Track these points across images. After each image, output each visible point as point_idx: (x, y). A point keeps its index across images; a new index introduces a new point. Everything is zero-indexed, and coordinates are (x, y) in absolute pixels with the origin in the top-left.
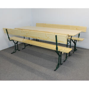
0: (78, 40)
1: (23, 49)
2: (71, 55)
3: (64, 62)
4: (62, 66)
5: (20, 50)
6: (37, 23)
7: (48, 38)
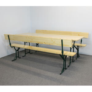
0: (81, 46)
1: (23, 57)
2: (74, 61)
3: (68, 67)
4: (66, 70)
5: (20, 58)
6: (36, 30)
7: (54, 42)
